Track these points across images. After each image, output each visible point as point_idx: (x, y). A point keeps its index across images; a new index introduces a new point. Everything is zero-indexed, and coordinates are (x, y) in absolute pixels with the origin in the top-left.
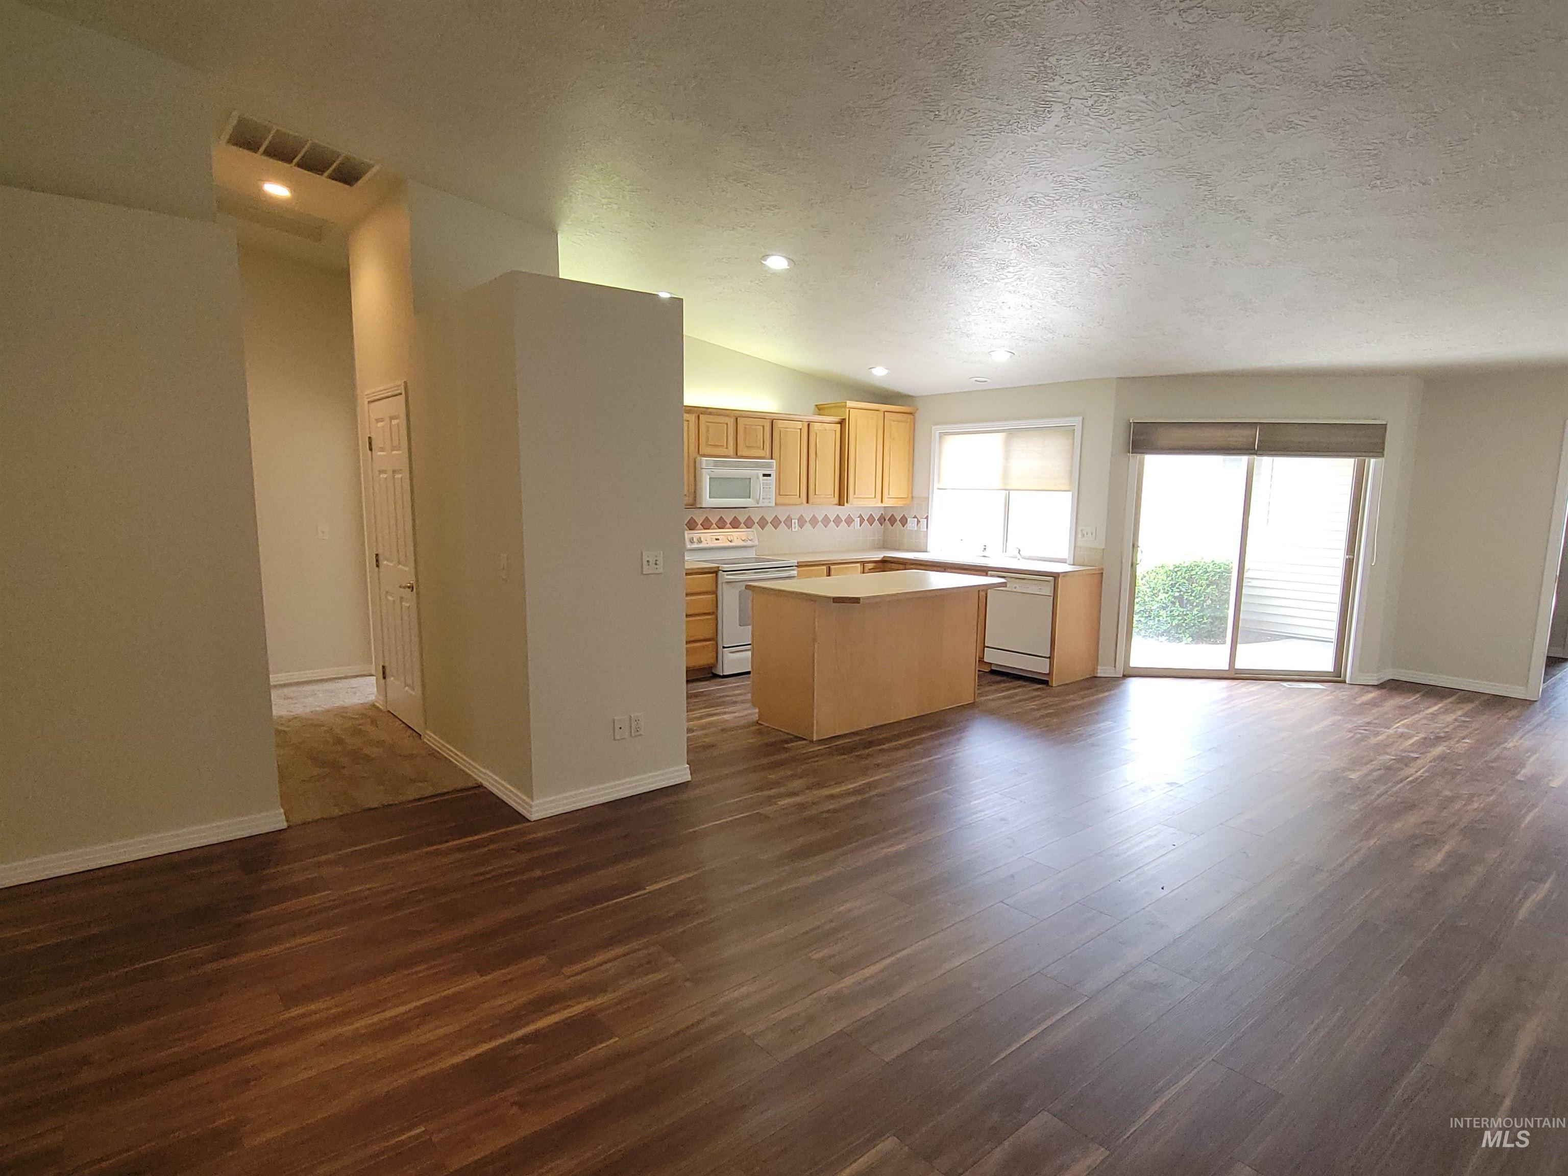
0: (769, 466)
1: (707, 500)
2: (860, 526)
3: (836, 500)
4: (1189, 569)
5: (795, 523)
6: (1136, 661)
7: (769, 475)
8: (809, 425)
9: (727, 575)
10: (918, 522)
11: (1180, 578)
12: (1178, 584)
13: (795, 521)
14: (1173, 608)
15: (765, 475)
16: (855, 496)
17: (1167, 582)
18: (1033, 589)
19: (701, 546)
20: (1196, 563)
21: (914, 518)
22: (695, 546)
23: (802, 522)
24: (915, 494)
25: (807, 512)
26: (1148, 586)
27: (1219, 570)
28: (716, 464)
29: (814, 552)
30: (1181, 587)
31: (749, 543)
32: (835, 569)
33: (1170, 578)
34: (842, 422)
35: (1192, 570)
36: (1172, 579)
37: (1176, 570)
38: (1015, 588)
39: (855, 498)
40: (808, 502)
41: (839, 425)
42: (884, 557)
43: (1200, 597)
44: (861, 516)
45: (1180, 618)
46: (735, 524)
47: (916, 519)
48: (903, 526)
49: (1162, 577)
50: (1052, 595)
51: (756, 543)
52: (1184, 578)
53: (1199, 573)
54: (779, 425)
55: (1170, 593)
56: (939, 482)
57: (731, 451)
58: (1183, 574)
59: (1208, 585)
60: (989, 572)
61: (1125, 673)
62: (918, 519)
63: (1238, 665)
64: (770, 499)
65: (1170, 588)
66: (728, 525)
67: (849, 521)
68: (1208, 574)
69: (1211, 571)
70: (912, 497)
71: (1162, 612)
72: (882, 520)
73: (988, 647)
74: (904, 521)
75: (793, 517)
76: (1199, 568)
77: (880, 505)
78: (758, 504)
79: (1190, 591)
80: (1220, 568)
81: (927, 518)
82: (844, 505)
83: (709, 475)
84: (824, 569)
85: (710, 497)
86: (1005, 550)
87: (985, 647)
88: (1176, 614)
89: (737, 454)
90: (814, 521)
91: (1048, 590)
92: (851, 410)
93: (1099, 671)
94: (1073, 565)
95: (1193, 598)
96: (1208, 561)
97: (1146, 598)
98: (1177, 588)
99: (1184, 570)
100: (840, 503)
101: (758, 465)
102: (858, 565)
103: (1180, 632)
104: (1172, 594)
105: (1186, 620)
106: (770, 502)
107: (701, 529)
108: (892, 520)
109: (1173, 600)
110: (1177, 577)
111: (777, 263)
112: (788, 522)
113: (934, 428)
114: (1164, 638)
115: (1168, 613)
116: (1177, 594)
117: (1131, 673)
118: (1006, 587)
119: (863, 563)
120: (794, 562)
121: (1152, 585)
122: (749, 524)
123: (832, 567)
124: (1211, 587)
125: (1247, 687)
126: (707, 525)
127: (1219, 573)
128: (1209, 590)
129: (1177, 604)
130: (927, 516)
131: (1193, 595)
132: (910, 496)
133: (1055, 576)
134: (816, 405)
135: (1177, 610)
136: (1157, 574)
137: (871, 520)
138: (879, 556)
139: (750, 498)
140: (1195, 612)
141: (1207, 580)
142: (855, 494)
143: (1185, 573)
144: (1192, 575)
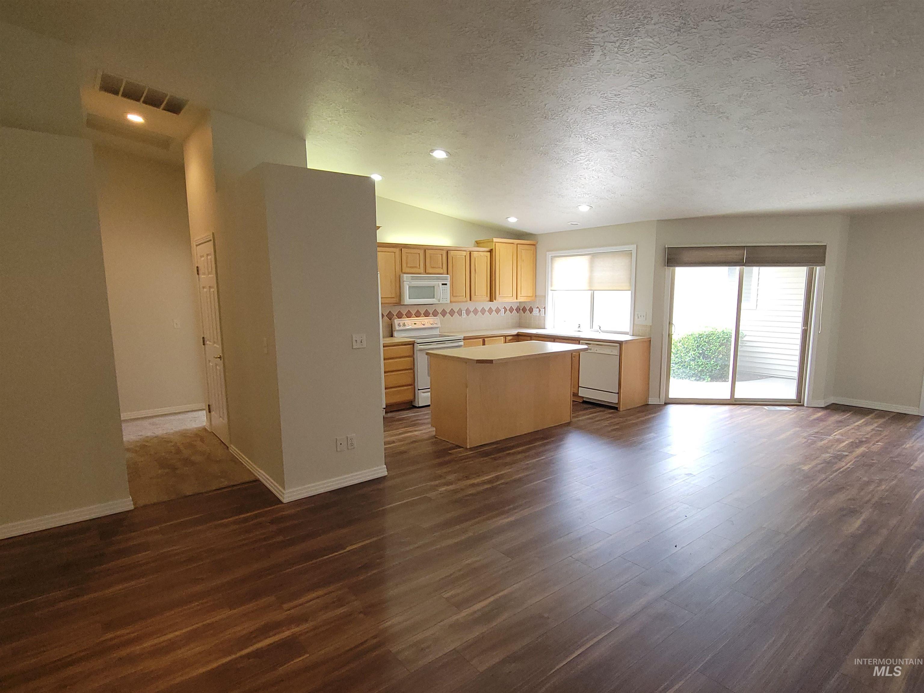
0: (446, 279)
1: (407, 300)
2: (505, 314)
3: (488, 299)
4: (708, 336)
5: (464, 313)
6: (673, 394)
7: (446, 284)
8: (470, 253)
9: (420, 346)
10: (540, 311)
11: (703, 342)
12: (701, 346)
13: (464, 312)
14: (698, 360)
15: (443, 284)
16: (500, 296)
17: (695, 344)
18: (607, 351)
19: (404, 328)
20: (712, 333)
21: (537, 308)
22: (402, 328)
23: (468, 312)
24: (537, 295)
25: (471, 306)
26: (683, 347)
27: (726, 337)
28: (413, 279)
29: (476, 330)
30: (703, 347)
31: (435, 326)
32: (487, 340)
33: (696, 342)
34: (491, 251)
35: (710, 337)
36: (698, 342)
37: (700, 337)
38: (597, 351)
39: (500, 297)
40: (470, 300)
41: (489, 253)
42: (518, 332)
43: (715, 353)
44: (505, 308)
45: (703, 366)
46: (427, 314)
47: (538, 309)
48: (531, 313)
49: (692, 341)
50: (619, 355)
51: (439, 325)
52: (705, 342)
53: (714, 339)
54: (451, 253)
55: (697, 351)
56: (551, 286)
57: (422, 270)
58: (704, 339)
59: (720, 346)
60: (581, 341)
61: (666, 402)
62: (539, 309)
63: (737, 396)
64: (447, 298)
65: (697, 348)
66: (422, 315)
67: (498, 311)
68: (720, 339)
69: (721, 337)
70: (536, 296)
71: (692, 363)
72: (518, 310)
73: (581, 387)
74: (531, 310)
75: (462, 309)
76: (714, 335)
77: (516, 300)
78: (439, 302)
79: (709, 349)
80: (727, 335)
81: (545, 308)
82: (493, 301)
83: (408, 285)
84: (480, 340)
85: (409, 298)
86: (592, 327)
87: (579, 387)
88: (701, 364)
89: (426, 272)
90: (476, 312)
91: (616, 352)
92: (496, 243)
93: (649, 401)
94: (633, 336)
95: (710, 354)
96: (720, 330)
97: (682, 354)
98: (701, 348)
99: (705, 337)
100: (491, 300)
101: (438, 279)
102: (502, 337)
103: (703, 375)
104: (698, 351)
105: (707, 367)
106: (446, 301)
107: (406, 318)
108: (524, 310)
109: (698, 355)
110: (701, 341)
111: (440, 154)
112: (460, 313)
113: (547, 253)
114: (693, 379)
115: (696, 363)
116: (701, 352)
117: (669, 402)
118: (591, 350)
119: (505, 336)
120: (462, 336)
121: (686, 346)
122: (435, 314)
123: (486, 339)
124: (722, 347)
125: (742, 410)
126: (409, 315)
127: (727, 338)
128: (720, 349)
129: (701, 358)
130: (545, 307)
131: (711, 352)
132: (534, 295)
133: (620, 343)
134: (476, 241)
135: (701, 361)
136: (689, 339)
137: (511, 310)
138: (515, 332)
139: (434, 298)
140: (712, 362)
141: (719, 342)
142: (500, 294)
143: (706, 338)
144: (710, 340)
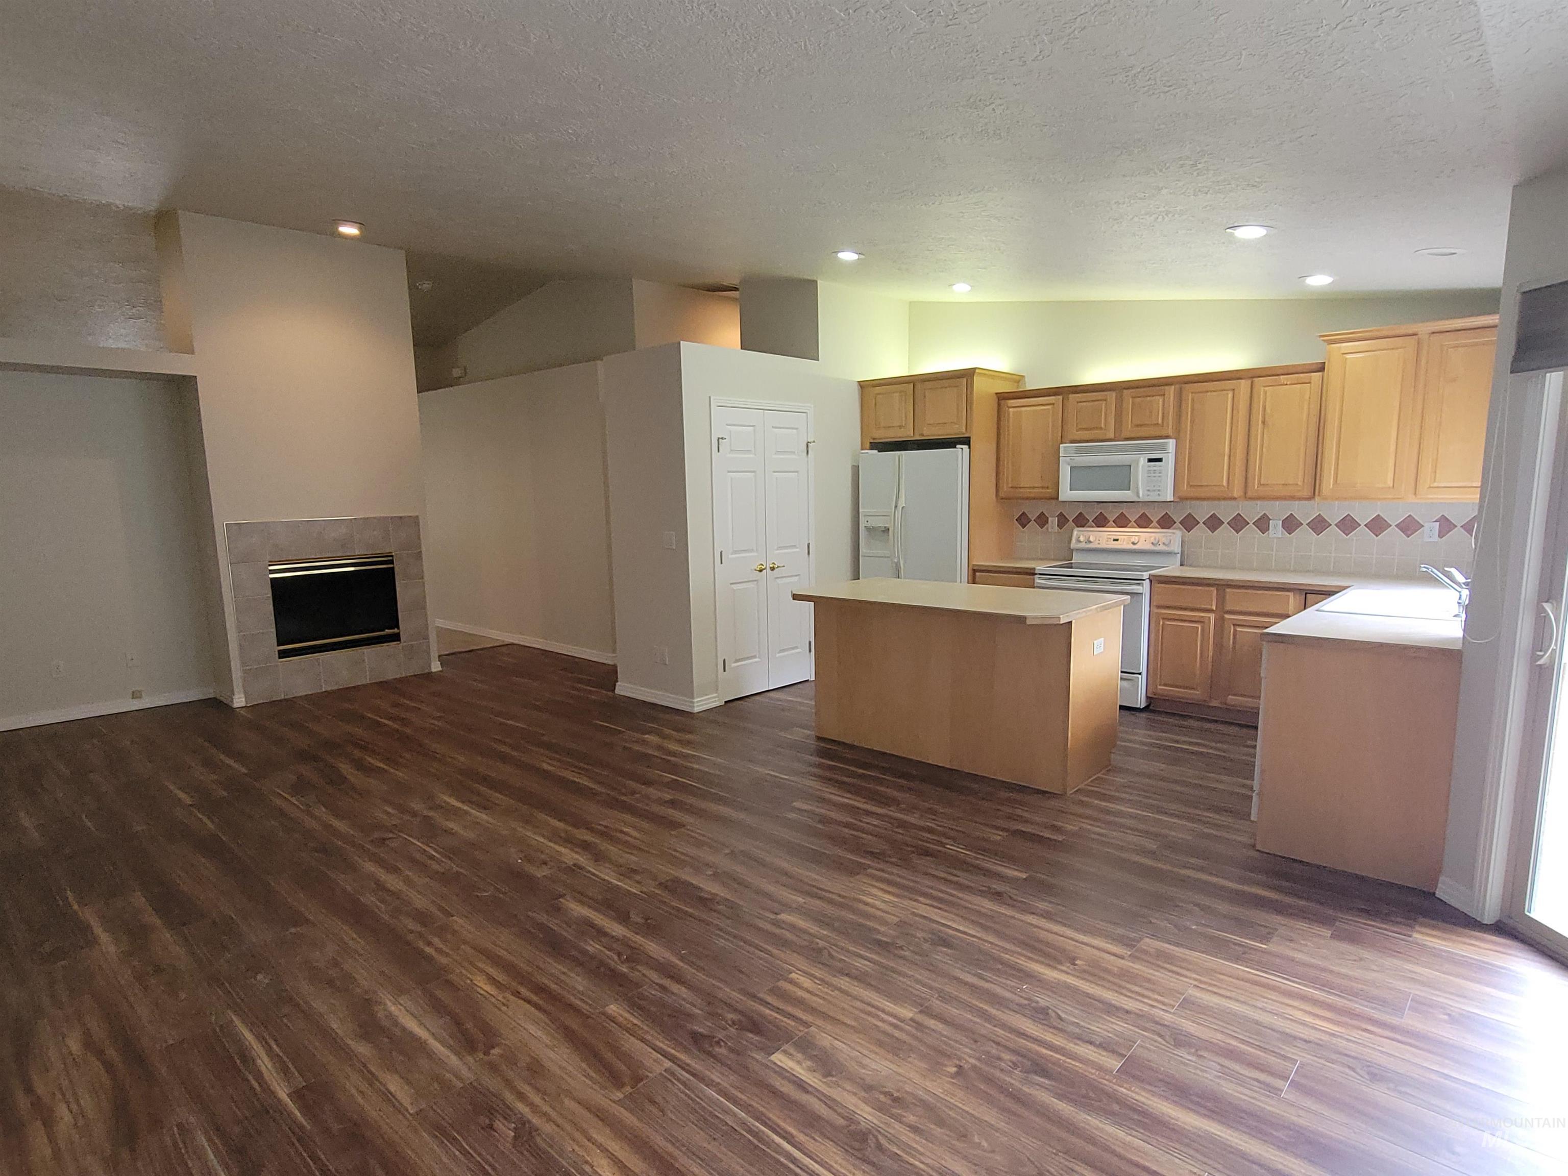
0: (1160, 448)
3: (1308, 492)
7: (1161, 460)
8: (1252, 383)
15: (1150, 460)
16: (1338, 486)
19: (1089, 546)
23: (1290, 524)
28: (1079, 451)
32: (1232, 593)
34: (1323, 368)
39: (1338, 489)
40: (1244, 496)
41: (1319, 374)
54: (1193, 390)
57: (1110, 433)
64: (1159, 490)
78: (1138, 497)
83: (1071, 464)
84: (1212, 591)
85: (1078, 490)
89: (1117, 436)
90: (1319, 525)
92: (1336, 346)
93: (1440, 885)
101: (1140, 449)
106: (1159, 495)
107: (1093, 527)
112: (1263, 524)
120: (1152, 575)
123: (1228, 590)
139: (1129, 490)
142: (1337, 482)
